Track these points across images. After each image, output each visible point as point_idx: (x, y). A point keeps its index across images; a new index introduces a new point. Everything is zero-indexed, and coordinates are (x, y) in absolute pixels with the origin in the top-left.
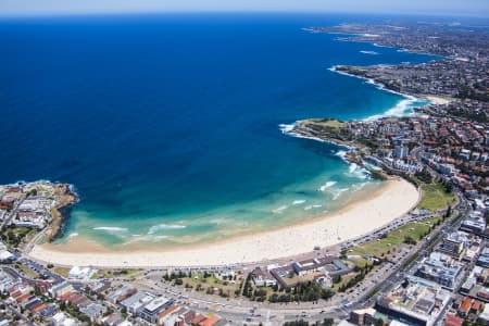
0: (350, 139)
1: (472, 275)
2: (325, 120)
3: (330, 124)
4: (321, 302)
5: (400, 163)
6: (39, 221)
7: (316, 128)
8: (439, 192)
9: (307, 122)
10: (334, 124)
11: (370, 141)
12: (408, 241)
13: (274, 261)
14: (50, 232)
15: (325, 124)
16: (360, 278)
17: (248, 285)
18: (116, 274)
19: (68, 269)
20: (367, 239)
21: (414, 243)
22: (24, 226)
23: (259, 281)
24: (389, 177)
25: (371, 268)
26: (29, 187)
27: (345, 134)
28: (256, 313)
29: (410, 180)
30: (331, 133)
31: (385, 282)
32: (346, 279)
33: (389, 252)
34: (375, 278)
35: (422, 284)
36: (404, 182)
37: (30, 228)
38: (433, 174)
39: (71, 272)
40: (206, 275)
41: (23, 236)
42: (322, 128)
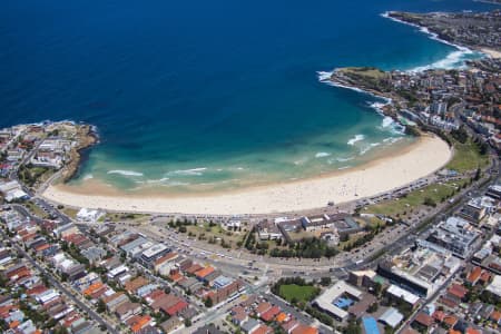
0: (388, 91)
1: (489, 243)
2: (366, 70)
3: (370, 73)
4: (323, 260)
5: (437, 119)
6: (56, 162)
7: (354, 77)
8: (473, 153)
9: (345, 70)
10: (374, 74)
11: (410, 95)
12: (428, 203)
13: (283, 214)
14: (66, 173)
15: (364, 74)
16: (368, 238)
17: (251, 237)
18: (123, 218)
19: (77, 211)
20: (385, 198)
21: (434, 206)
22: (40, 166)
23: (264, 234)
24: (422, 133)
25: (383, 228)
26: (51, 127)
27: (385, 85)
28: (254, 266)
29: (444, 138)
30: (370, 83)
31: (394, 245)
32: (354, 238)
33: (405, 214)
34: (385, 239)
35: (431, 249)
36: (438, 140)
37: (47, 168)
38: (470, 133)
39: (79, 214)
40: (212, 225)
41: (39, 175)
42: (361, 77)
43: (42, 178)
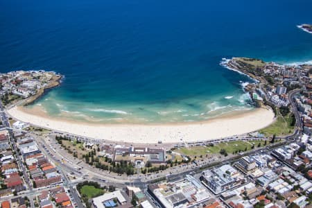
0: (260, 76)
2: (252, 60)
3: (252, 63)
4: (125, 175)
5: (276, 98)
7: (243, 64)
8: (286, 124)
9: (238, 59)
10: (256, 63)
11: (270, 80)
12: (223, 153)
14: (29, 100)
15: (249, 62)
18: (36, 130)
19: (15, 121)
20: (198, 144)
21: (226, 155)
22: (17, 95)
23: (101, 153)
24: (262, 106)
25: (179, 163)
27: (259, 71)
28: (80, 171)
29: (275, 112)
30: (250, 69)
31: (177, 175)
32: (154, 165)
33: (201, 157)
37: (19, 97)
40: (78, 142)
41: (13, 100)
42: (245, 64)
43: (14, 102)
